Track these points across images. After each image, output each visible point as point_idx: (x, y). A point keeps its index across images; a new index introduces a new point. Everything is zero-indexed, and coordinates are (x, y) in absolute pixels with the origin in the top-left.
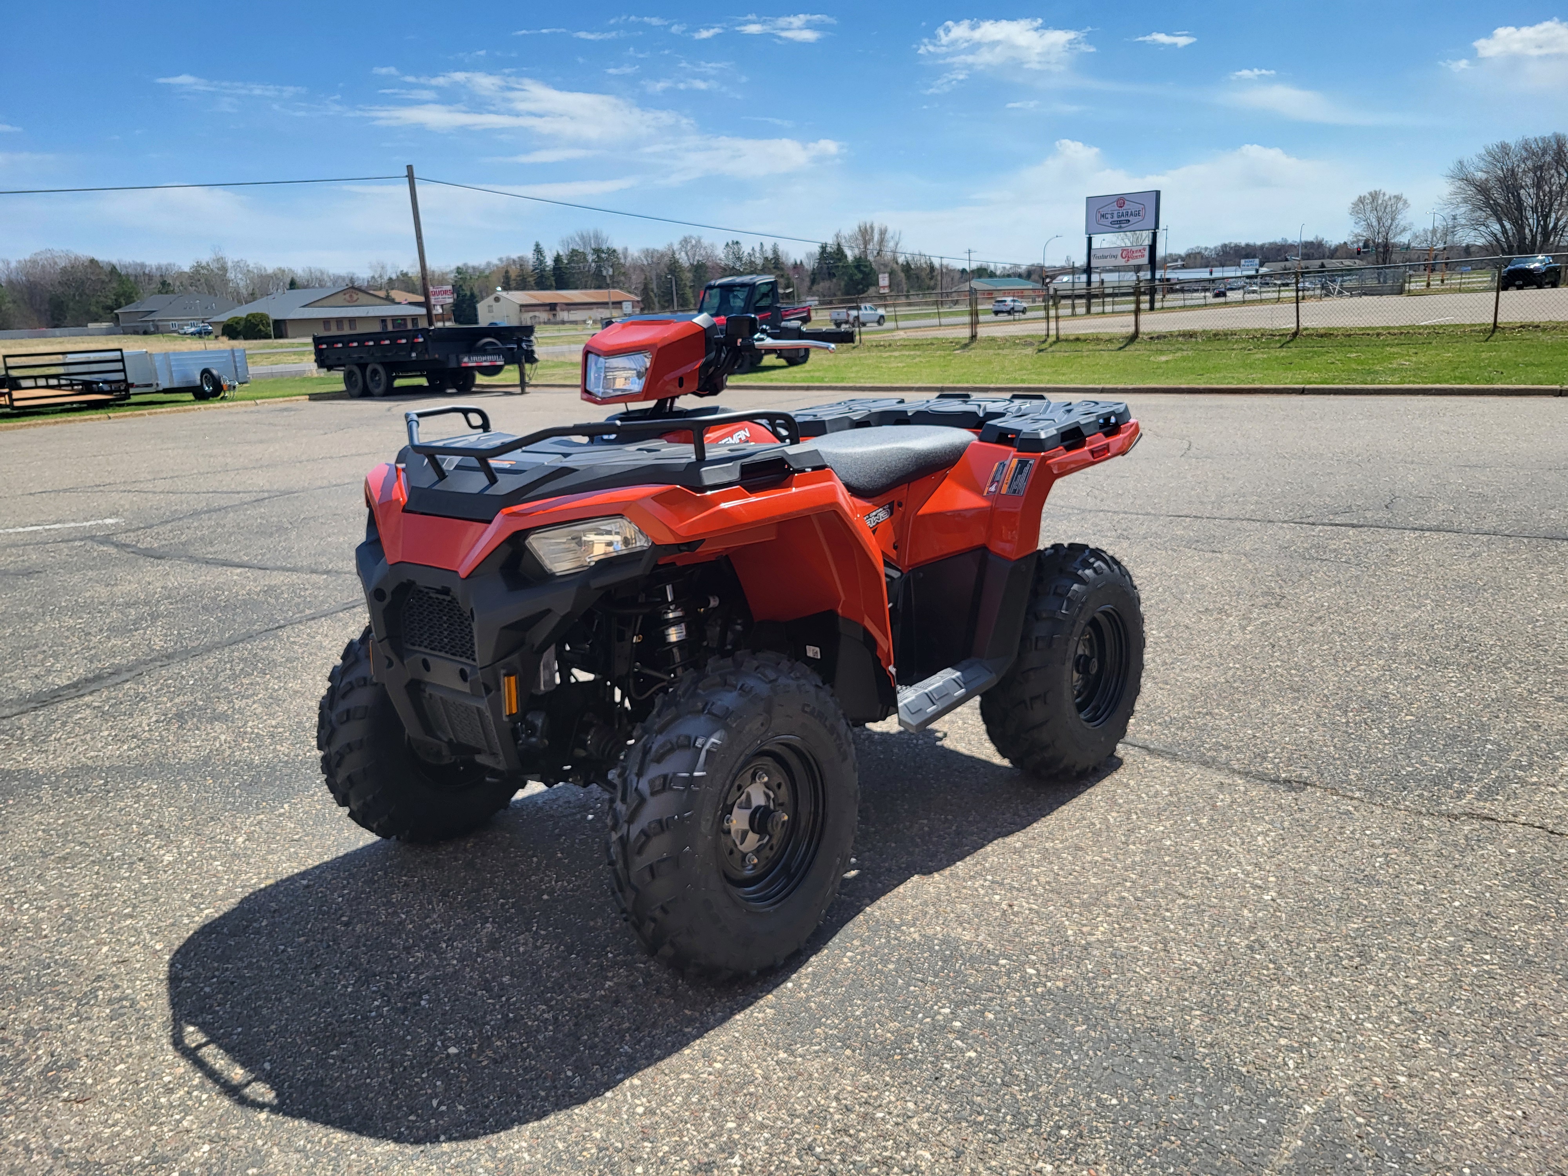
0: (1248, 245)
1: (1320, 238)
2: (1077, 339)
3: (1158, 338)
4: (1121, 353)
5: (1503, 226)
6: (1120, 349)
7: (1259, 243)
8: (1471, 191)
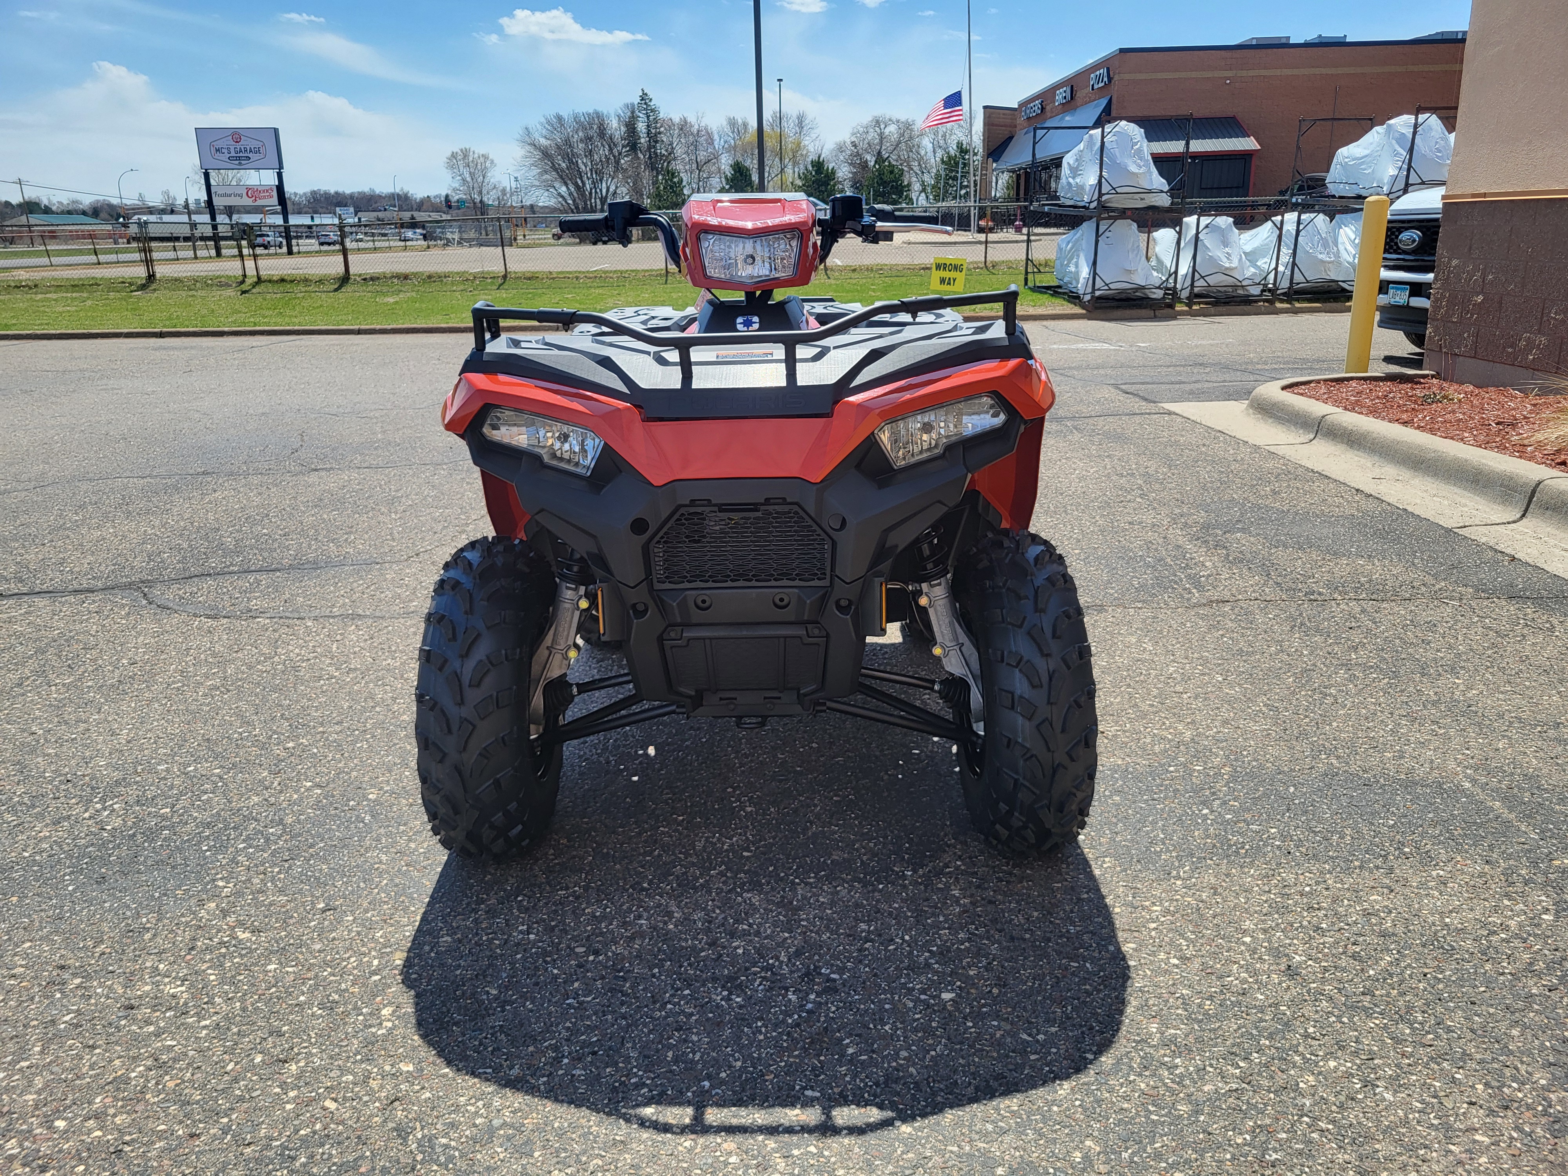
0: (336, 193)
1: (405, 190)
2: (283, 280)
3: (372, 279)
4: (339, 295)
5: (568, 189)
6: (336, 290)
7: (348, 191)
8: (538, 154)
